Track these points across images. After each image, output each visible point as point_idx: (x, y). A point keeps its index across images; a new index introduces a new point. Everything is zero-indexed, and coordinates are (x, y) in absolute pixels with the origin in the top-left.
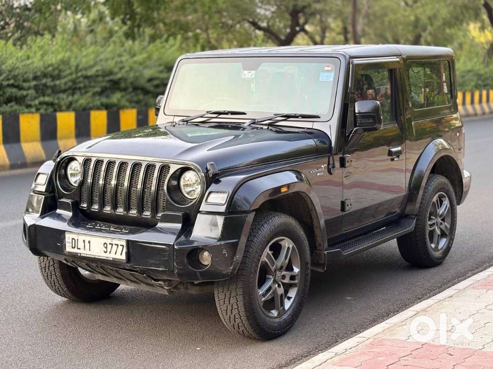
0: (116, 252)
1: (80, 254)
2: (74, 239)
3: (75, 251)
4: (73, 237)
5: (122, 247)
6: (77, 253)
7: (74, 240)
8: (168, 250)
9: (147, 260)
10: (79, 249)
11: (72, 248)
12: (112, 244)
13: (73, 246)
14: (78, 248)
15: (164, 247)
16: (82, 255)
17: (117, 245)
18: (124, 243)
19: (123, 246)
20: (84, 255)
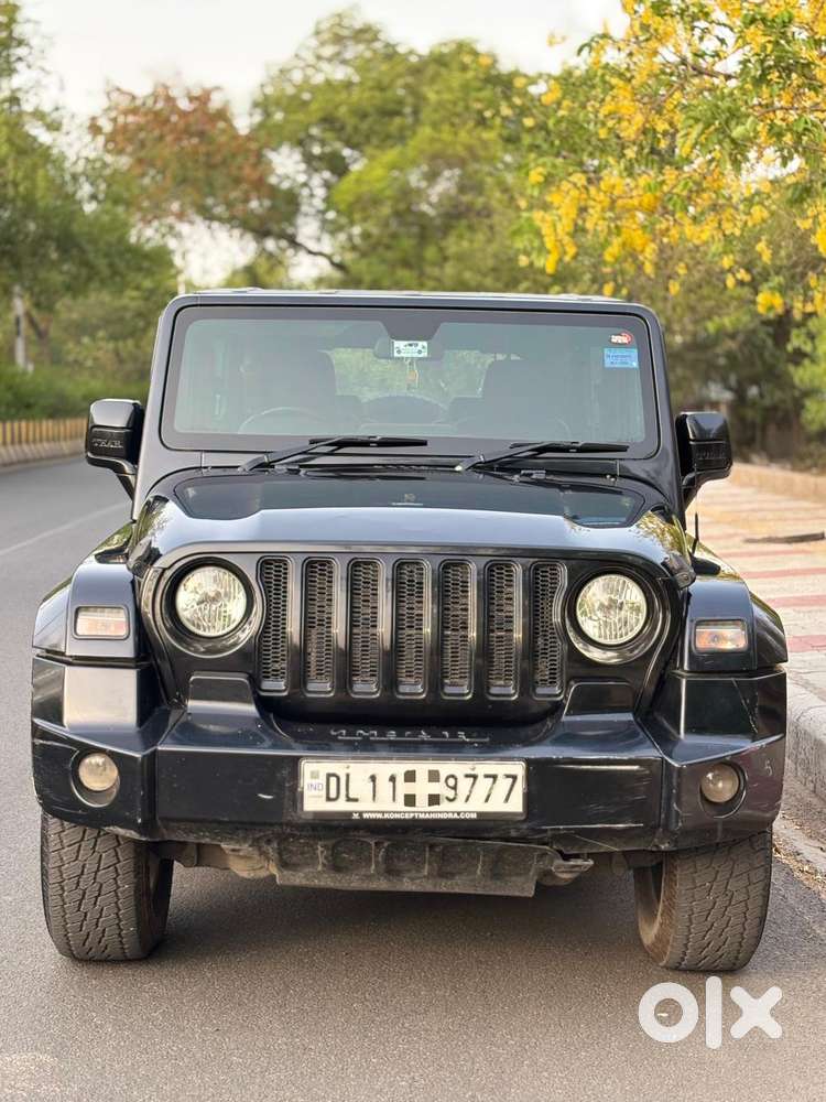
0: (489, 796)
1: (361, 813)
2: (334, 775)
3: (341, 806)
4: (331, 772)
5: (511, 780)
6: (351, 813)
7: (333, 781)
8: (647, 776)
9: (584, 808)
10: (356, 800)
11: (329, 799)
12: (475, 777)
13: (333, 794)
14: (349, 799)
15: (636, 768)
16: (365, 816)
17: (495, 777)
18: (519, 769)
19: (514, 778)
20: (373, 816)
